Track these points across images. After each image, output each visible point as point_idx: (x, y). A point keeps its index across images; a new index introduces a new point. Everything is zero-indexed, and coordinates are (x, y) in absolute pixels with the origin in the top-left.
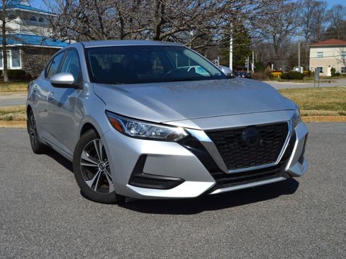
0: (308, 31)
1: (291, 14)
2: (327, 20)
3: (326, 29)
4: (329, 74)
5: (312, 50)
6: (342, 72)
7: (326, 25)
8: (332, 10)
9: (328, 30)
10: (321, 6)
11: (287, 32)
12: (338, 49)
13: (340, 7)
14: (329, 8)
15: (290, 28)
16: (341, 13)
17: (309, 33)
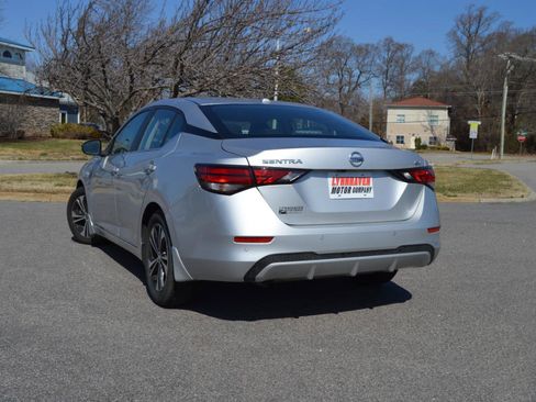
0: (387, 85)
1: (364, 59)
2: (414, 70)
3: (412, 83)
4: (413, 146)
5: (390, 112)
6: (430, 143)
7: (412, 78)
8: (420, 57)
9: (414, 85)
10: (405, 51)
11: (358, 84)
12: (424, 112)
13: (431, 53)
14: (416, 54)
15: (362, 79)
16: (432, 61)
17: (389, 88)
